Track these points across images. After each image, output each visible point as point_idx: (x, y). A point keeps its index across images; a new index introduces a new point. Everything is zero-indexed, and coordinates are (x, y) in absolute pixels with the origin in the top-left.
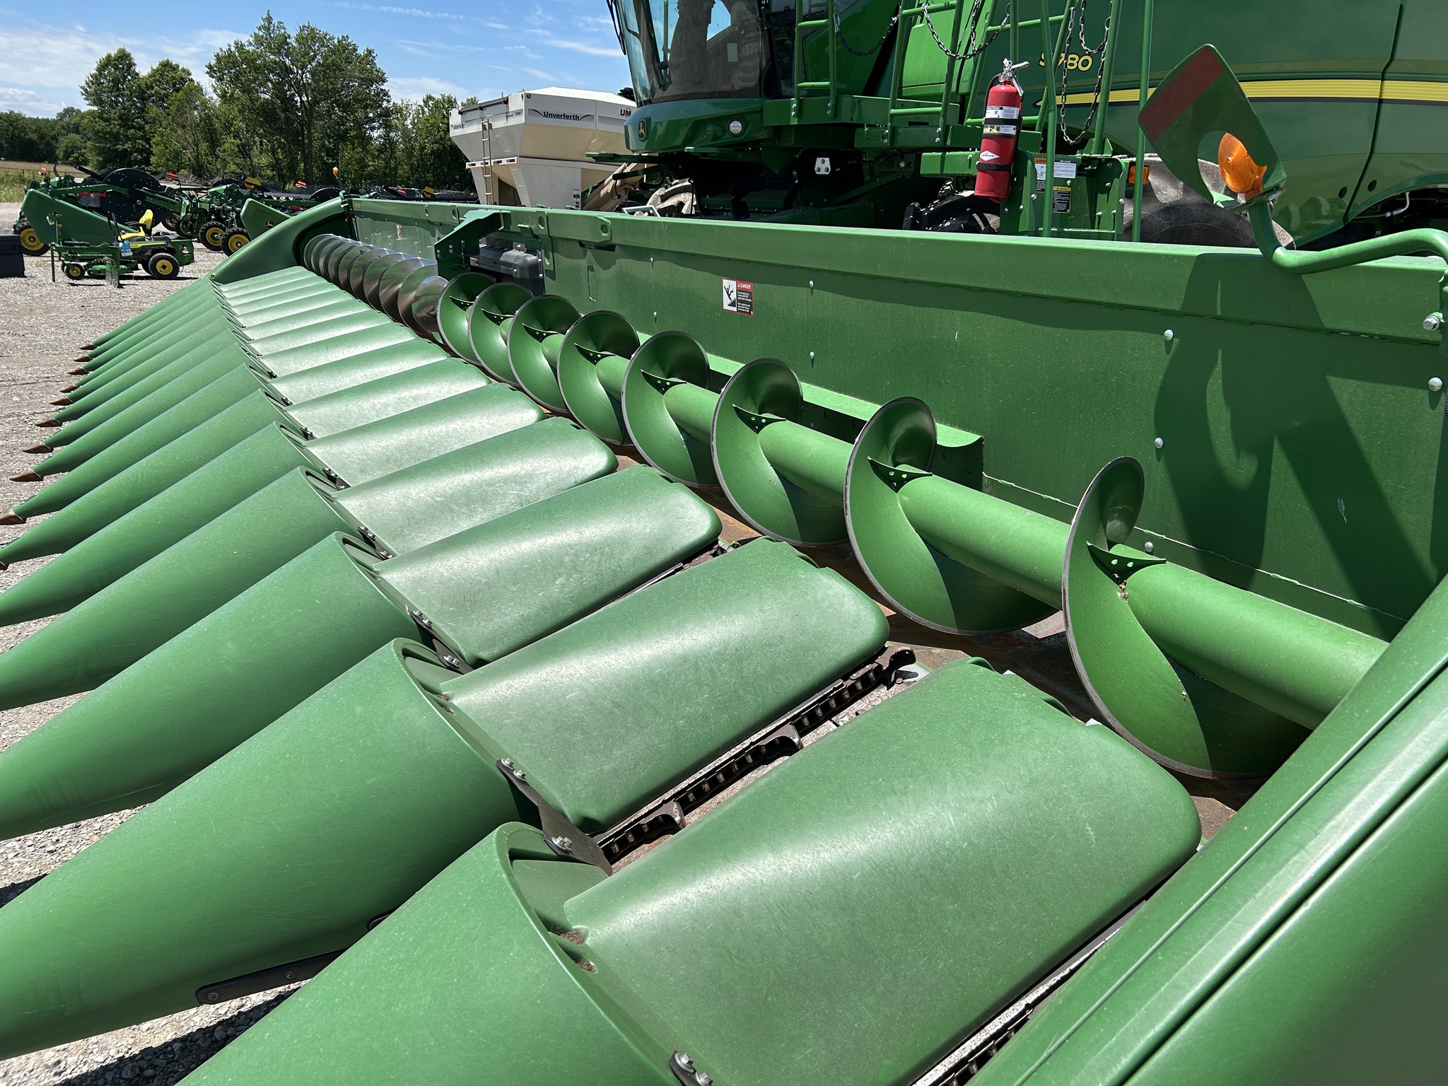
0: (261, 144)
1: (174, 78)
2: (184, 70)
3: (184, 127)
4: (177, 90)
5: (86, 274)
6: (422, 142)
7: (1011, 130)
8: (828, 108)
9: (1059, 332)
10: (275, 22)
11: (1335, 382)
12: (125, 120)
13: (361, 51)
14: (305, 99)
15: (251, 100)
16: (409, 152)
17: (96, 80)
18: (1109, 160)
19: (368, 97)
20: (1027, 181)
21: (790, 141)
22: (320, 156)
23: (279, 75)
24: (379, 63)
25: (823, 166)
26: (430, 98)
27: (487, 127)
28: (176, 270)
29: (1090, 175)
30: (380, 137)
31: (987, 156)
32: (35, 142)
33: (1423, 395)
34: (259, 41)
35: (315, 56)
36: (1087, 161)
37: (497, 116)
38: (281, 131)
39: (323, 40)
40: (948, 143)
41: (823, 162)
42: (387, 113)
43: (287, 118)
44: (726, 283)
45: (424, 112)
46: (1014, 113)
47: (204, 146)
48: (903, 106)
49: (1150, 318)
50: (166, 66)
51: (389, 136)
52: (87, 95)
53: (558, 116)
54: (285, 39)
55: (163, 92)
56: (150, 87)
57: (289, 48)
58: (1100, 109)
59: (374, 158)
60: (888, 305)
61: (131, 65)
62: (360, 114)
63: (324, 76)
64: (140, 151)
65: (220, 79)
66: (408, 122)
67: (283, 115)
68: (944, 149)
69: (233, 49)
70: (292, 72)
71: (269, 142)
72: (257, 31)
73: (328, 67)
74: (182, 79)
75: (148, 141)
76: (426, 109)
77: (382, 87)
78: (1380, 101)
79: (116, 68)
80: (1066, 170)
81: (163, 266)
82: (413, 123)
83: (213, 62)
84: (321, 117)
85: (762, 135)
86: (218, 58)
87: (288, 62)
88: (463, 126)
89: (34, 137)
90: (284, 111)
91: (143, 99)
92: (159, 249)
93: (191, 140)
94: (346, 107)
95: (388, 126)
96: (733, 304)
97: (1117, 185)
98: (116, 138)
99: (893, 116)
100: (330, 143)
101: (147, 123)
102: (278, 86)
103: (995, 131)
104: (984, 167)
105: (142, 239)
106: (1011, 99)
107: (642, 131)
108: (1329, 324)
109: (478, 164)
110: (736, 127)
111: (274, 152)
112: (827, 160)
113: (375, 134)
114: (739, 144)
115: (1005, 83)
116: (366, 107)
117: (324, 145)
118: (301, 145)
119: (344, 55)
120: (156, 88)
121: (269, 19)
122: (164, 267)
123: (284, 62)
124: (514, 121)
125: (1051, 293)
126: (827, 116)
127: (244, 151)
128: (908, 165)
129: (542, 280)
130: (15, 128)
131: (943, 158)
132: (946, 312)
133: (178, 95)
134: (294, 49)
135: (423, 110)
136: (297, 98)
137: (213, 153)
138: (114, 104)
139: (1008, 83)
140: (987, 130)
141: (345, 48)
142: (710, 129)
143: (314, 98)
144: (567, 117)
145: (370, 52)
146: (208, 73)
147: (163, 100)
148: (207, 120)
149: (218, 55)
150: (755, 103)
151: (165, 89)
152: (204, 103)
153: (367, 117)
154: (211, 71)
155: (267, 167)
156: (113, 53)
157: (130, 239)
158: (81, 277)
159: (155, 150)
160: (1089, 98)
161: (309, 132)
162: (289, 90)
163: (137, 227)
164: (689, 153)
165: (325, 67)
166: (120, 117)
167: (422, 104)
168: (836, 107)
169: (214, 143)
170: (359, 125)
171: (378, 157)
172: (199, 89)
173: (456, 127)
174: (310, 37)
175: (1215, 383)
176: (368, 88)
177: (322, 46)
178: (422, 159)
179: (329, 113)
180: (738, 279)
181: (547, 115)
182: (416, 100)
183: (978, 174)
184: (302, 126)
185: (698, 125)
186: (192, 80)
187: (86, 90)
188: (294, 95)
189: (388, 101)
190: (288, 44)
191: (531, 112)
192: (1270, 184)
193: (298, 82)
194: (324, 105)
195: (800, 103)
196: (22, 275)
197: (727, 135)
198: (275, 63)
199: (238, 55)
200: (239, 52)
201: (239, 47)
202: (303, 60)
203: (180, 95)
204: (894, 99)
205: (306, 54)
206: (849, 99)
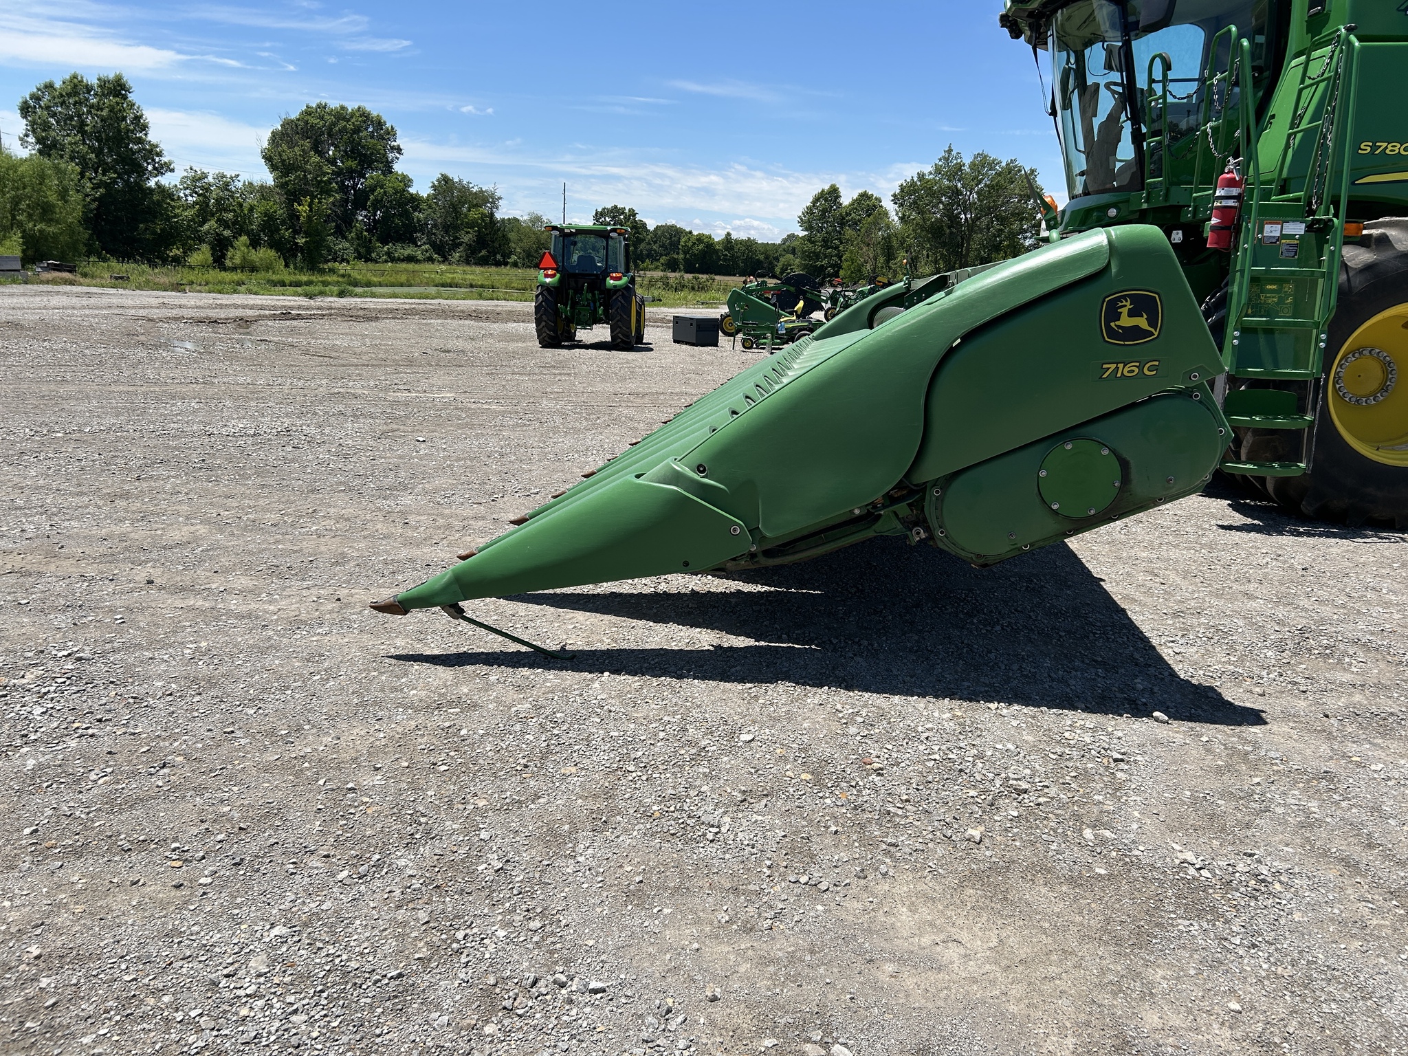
0: (928, 256)
1: (868, 205)
2: (876, 199)
3: (869, 245)
4: (869, 216)
5: (754, 345)
7: (1231, 203)
8: (1161, 196)
10: (954, 153)
12: (826, 243)
13: (1025, 171)
14: (969, 216)
15: (924, 220)
17: (809, 211)
18: (1329, 220)
23: (950, 197)
25: (1179, 236)
29: (1318, 231)
31: (1213, 221)
32: (762, 262)
34: (938, 170)
35: (982, 179)
36: (1314, 221)
38: (944, 245)
39: (992, 164)
41: (1178, 234)
43: (951, 233)
46: (1235, 191)
47: (882, 259)
50: (864, 196)
52: (802, 222)
54: (960, 167)
55: (858, 217)
56: (848, 214)
57: (962, 174)
61: (839, 197)
62: (1015, 226)
63: (988, 195)
64: (833, 266)
65: (901, 205)
67: (948, 231)
69: (915, 179)
70: (961, 194)
71: (933, 254)
72: (937, 162)
73: (994, 187)
74: (874, 206)
75: (840, 258)
79: (826, 200)
80: (1296, 228)
83: (898, 191)
84: (981, 230)
87: (959, 185)
89: (761, 257)
90: (949, 227)
91: (842, 224)
93: (871, 256)
94: (1003, 220)
98: (817, 256)
99: (1195, 198)
100: (986, 252)
101: (842, 243)
102: (948, 208)
103: (1222, 204)
104: (1213, 228)
105: (794, 321)
106: (1231, 183)
110: (1112, 212)
111: (937, 263)
112: (1180, 232)
115: (1229, 173)
116: (1021, 220)
117: (979, 255)
119: (1009, 176)
120: (853, 215)
121: (950, 151)
123: (956, 186)
127: (913, 262)
130: (750, 251)
134: (966, 174)
136: (962, 216)
137: (888, 266)
138: (820, 230)
140: (1216, 204)
141: (1011, 170)
142: (1095, 214)
143: (977, 214)
145: (1032, 172)
146: (894, 200)
147: (857, 224)
148: (888, 239)
149: (902, 185)
150: (1126, 195)
151: (860, 215)
152: (888, 225)
153: (1021, 228)
154: (897, 198)
156: (827, 187)
157: (785, 322)
158: (751, 348)
159: (845, 265)
161: (968, 243)
162: (957, 209)
163: (791, 313)
165: (990, 187)
166: (823, 240)
168: (1167, 195)
169: (890, 257)
170: (1013, 236)
172: (886, 214)
174: (982, 162)
176: (1027, 202)
177: (991, 170)
179: (988, 227)
184: (962, 239)
185: (1088, 212)
186: (881, 206)
187: (801, 219)
188: (960, 213)
190: (962, 170)
193: (965, 202)
194: (985, 220)
195: (1148, 194)
196: (716, 345)
198: (949, 187)
199: (919, 183)
200: (920, 181)
201: (921, 176)
202: (972, 183)
203: (870, 219)
204: (1196, 186)
205: (976, 177)
206: (1173, 189)
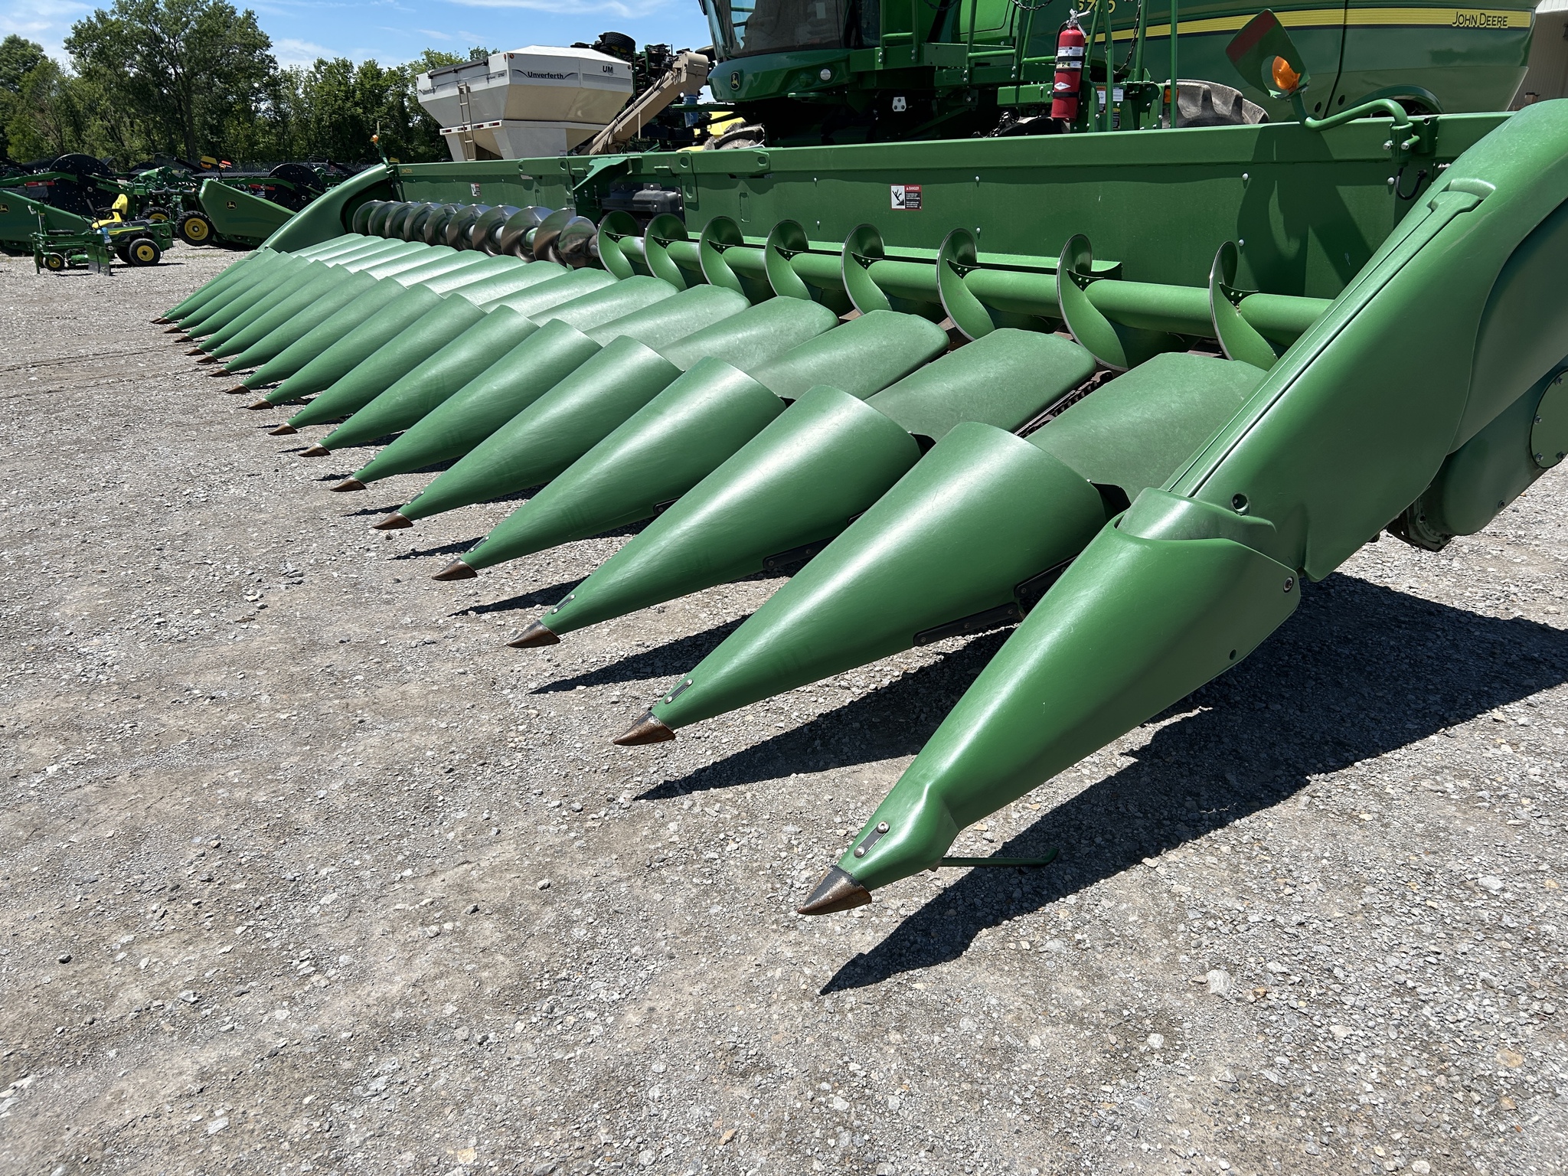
0: (132, 125)
1: (24, 56)
2: (34, 46)
3: (42, 111)
4: (29, 70)
5: (66, 265)
6: (317, 112)
7: (1078, 65)
8: (912, 55)
9: (1174, 186)
11: (1341, 189)
13: (240, 14)
14: (180, 70)
15: (119, 76)
16: (304, 125)
18: (1148, 85)
19: (252, 66)
20: (1091, 104)
21: (872, 84)
22: (202, 135)
23: (148, 46)
24: (261, 26)
25: (899, 104)
26: (321, 62)
27: (465, 92)
28: (157, 257)
29: (1134, 98)
30: (268, 109)
31: (1060, 86)
33: (1386, 187)
34: (122, 8)
35: (188, 22)
36: (1131, 87)
37: (476, 78)
38: (156, 110)
40: (1022, 78)
41: (899, 101)
42: (274, 82)
43: (161, 93)
44: (894, 188)
45: (316, 79)
46: (1080, 51)
47: (68, 131)
48: (977, 50)
49: (1231, 169)
50: (14, 42)
51: (279, 108)
53: (543, 76)
55: (13, 73)
57: (157, 15)
58: (1139, 44)
59: (265, 133)
60: (1044, 185)
62: (243, 85)
63: (200, 43)
65: (81, 55)
66: (300, 91)
67: (156, 91)
68: (1018, 83)
69: (94, 20)
70: (163, 41)
71: (143, 122)
73: (204, 33)
74: (34, 56)
75: (2, 129)
76: (318, 76)
77: (267, 53)
78: (1345, 27)
80: (1118, 96)
81: (144, 251)
82: (305, 92)
83: (72, 36)
84: (200, 90)
85: (846, 80)
86: (78, 33)
87: (157, 30)
88: (434, 91)
90: (157, 86)
92: (138, 235)
93: (52, 125)
94: (227, 77)
95: (276, 97)
96: (901, 203)
97: (1156, 105)
99: (970, 58)
100: (213, 119)
102: (148, 58)
103: (1066, 66)
104: (1058, 95)
106: (1078, 41)
107: (735, 82)
108: (1336, 157)
109: (455, 130)
110: (825, 74)
111: (148, 133)
112: (903, 99)
113: (263, 106)
114: (826, 89)
115: (1072, 28)
116: (250, 77)
117: (205, 122)
118: (180, 125)
119: (221, 19)
120: (4, 68)
122: (145, 253)
123: (153, 31)
124: (495, 83)
125: (1168, 162)
126: (911, 61)
127: (113, 133)
128: (973, 100)
129: (682, 212)
131: (1017, 90)
132: (1090, 184)
133: (32, 75)
134: (164, 14)
135: (315, 76)
136: (171, 71)
137: (79, 139)
139: (1075, 28)
140: (1059, 66)
141: (222, 10)
142: (803, 77)
143: (192, 69)
144: (551, 76)
145: (249, 14)
146: (66, 48)
147: (14, 83)
148: (68, 101)
149: (76, 27)
150: (840, 53)
151: (15, 69)
152: (62, 82)
153: (252, 87)
154: (70, 45)
155: (143, 149)
158: (61, 268)
159: (12, 139)
160: (1128, 34)
161: (188, 108)
162: (161, 61)
163: (112, 213)
164: (792, 98)
165: (201, 33)
167: (313, 69)
168: (919, 54)
169: (78, 127)
170: (244, 97)
171: (269, 133)
172: (54, 67)
173: (425, 92)
175: (1274, 201)
176: (250, 54)
177: (195, 10)
178: (320, 133)
179: (210, 86)
180: (906, 184)
181: (531, 75)
182: (307, 66)
183: (1054, 101)
184: (179, 102)
185: (792, 74)
186: (44, 57)
188: (167, 67)
189: (275, 69)
190: (157, 10)
191: (515, 72)
192: (1302, 83)
193: (171, 52)
194: (203, 77)
195: (885, 52)
197: (818, 82)
198: (144, 32)
199: (99, 26)
200: (102, 23)
201: (101, 17)
202: (174, 27)
203: (33, 75)
204: (970, 45)
205: (177, 20)
206: (926, 46)
